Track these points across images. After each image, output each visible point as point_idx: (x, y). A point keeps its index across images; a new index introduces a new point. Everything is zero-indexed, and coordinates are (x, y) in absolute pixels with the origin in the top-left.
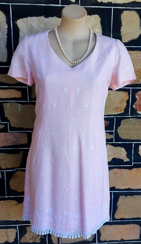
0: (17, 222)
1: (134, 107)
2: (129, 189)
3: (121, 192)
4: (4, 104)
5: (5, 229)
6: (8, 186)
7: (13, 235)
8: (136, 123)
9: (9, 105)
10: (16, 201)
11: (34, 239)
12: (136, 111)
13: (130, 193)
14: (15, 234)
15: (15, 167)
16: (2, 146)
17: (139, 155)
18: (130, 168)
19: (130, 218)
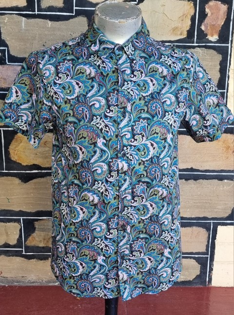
0: (21, 213)
1: (203, 28)
5: (4, 222)
6: (7, 153)
7: (15, 233)
8: (205, 56)
9: (7, 19)
10: (20, 178)
11: (45, 241)
12: (206, 35)
14: (18, 232)
19: (193, 217)
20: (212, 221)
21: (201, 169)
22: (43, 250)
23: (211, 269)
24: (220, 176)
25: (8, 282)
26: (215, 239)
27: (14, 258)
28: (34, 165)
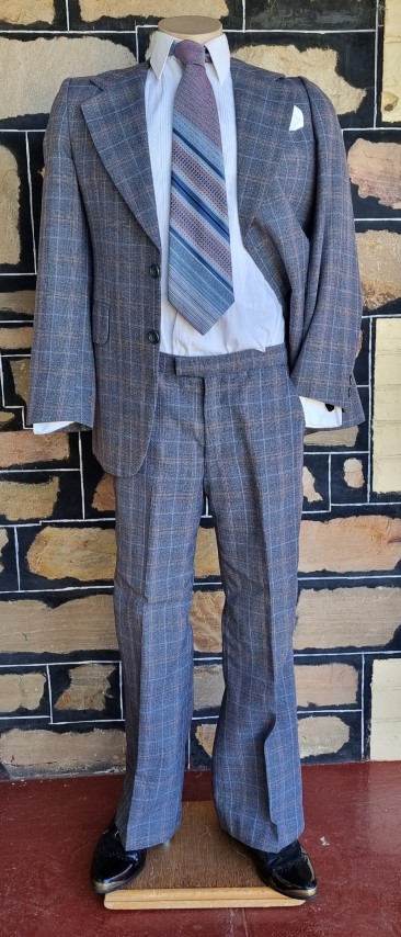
0: (47, 657)
2: (324, 573)
3: (305, 579)
4: (12, 363)
5: (18, 673)
6: (24, 563)
7: (36, 690)
9: (23, 365)
10: (45, 602)
11: (88, 700)
13: (326, 581)
14: (42, 688)
15: (40, 516)
16: (10, 464)
17: (345, 484)
18: (323, 518)
19: (331, 647)
20: (363, 653)
21: (339, 571)
22: (84, 716)
23: (368, 733)
24: (370, 581)
25: (24, 774)
26: (371, 681)
27: (35, 731)
28: (67, 578)
